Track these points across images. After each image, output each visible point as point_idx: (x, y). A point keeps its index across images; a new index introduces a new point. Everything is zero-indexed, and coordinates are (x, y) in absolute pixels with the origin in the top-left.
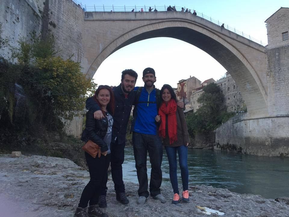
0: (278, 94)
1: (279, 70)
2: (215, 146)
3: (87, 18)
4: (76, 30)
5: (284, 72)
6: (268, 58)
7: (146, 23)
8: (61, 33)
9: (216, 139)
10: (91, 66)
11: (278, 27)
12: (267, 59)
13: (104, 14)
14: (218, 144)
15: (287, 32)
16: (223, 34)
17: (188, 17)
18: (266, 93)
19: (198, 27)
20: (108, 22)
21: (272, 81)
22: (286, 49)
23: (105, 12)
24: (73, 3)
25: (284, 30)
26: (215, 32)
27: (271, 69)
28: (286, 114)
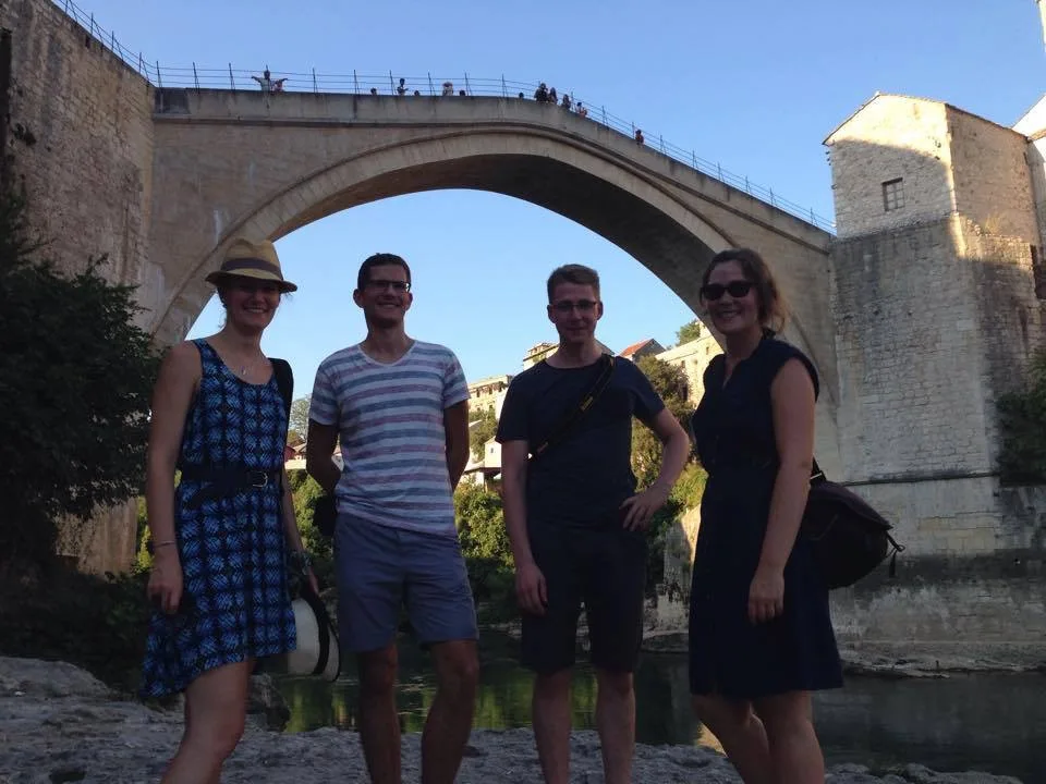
0: (875, 398)
1: (876, 313)
2: (663, 594)
3: (164, 111)
4: (116, 157)
5: (891, 321)
6: (837, 271)
7: (395, 136)
8: (57, 168)
9: (666, 570)
10: (177, 297)
11: (870, 162)
12: (833, 276)
13: (231, 100)
14: (674, 587)
15: (900, 180)
16: (678, 185)
17: (553, 119)
18: (831, 396)
19: (588, 157)
20: (247, 130)
21: (851, 353)
22: (896, 241)
23: (234, 92)
24: (106, 57)
25: (886, 173)
26: (652, 178)
27: (848, 311)
28: (904, 470)
